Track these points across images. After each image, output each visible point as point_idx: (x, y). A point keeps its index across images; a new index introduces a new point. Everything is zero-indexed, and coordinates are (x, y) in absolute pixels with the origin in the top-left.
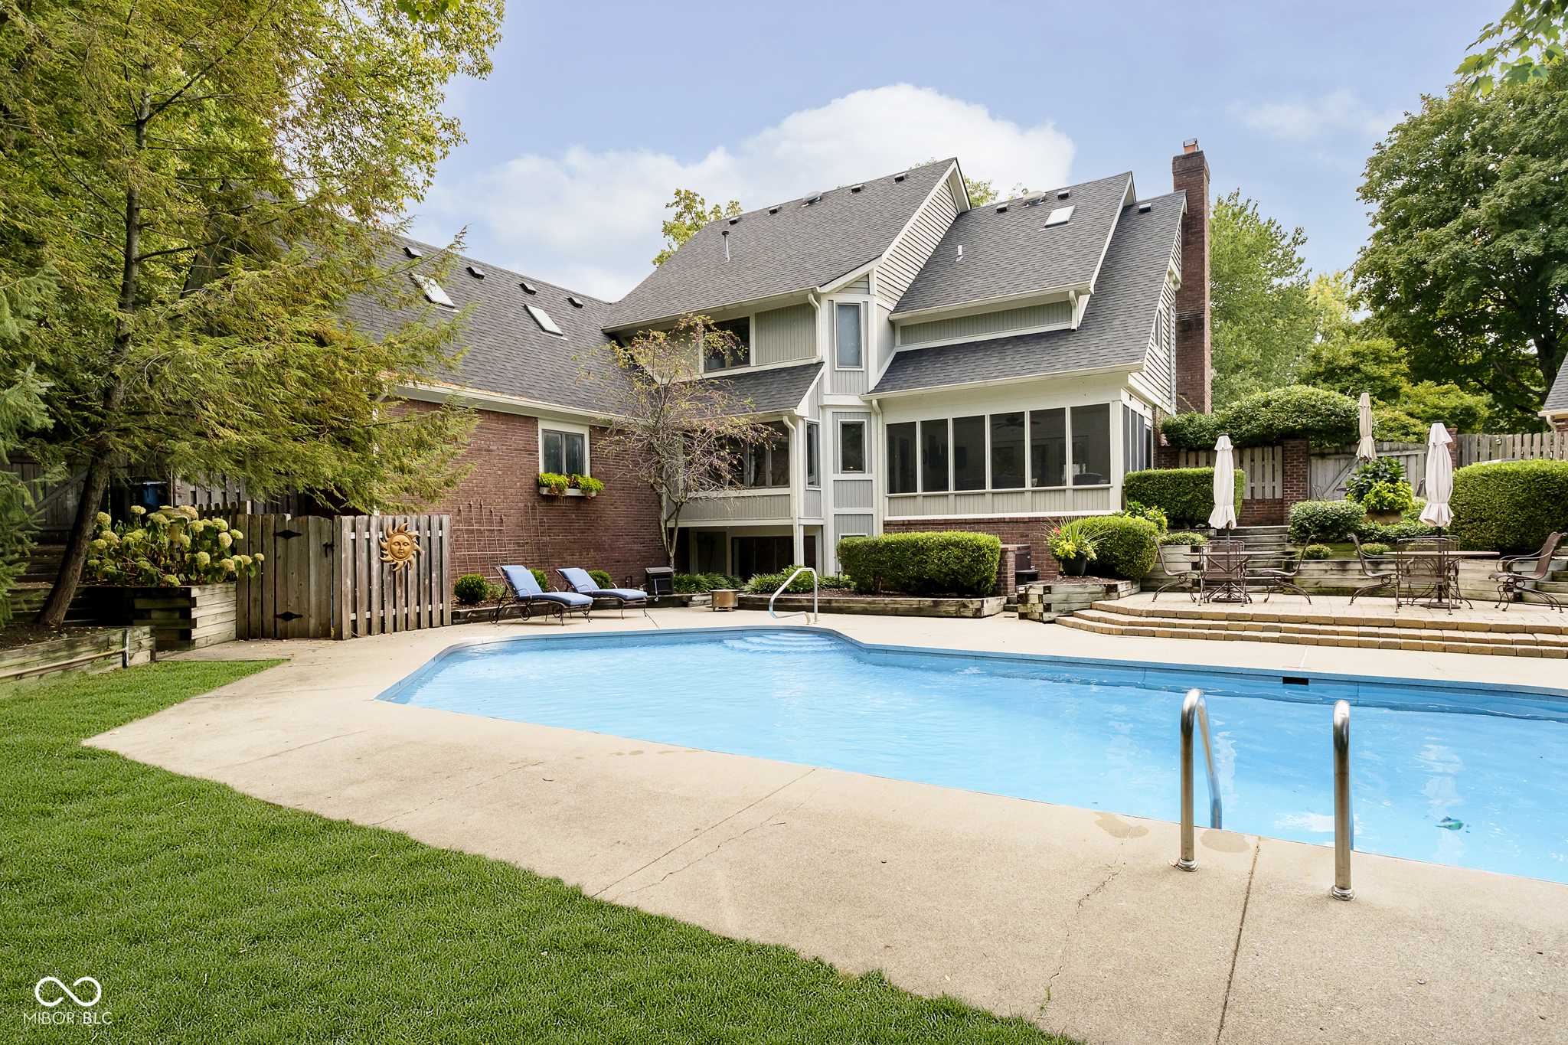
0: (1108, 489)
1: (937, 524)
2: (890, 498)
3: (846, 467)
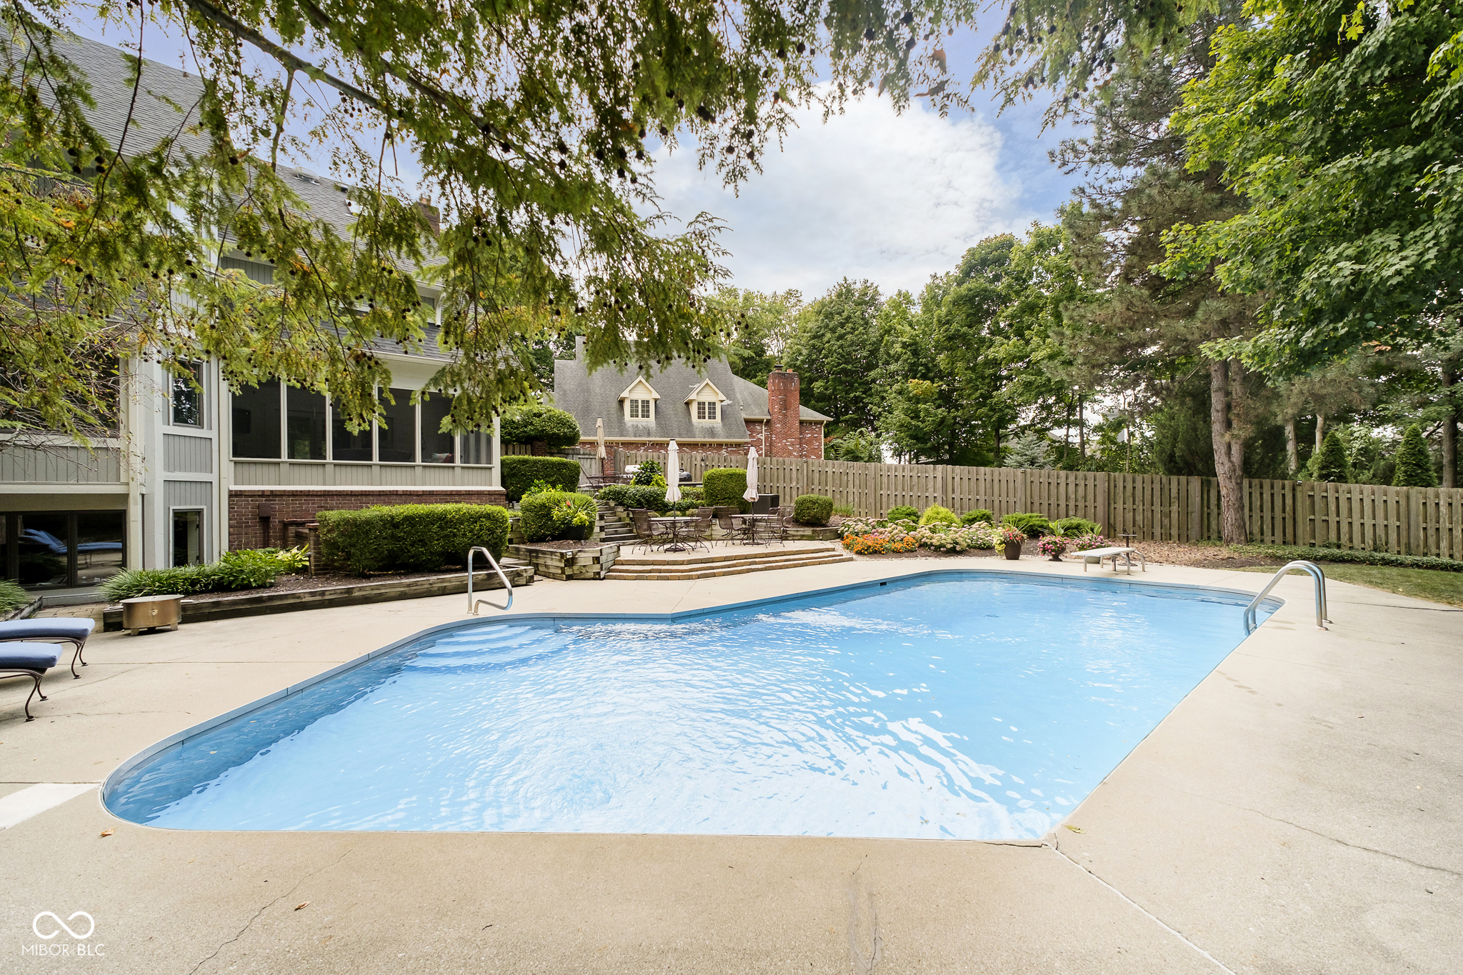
0: (490, 468)
1: (312, 495)
2: (236, 463)
3: (180, 417)
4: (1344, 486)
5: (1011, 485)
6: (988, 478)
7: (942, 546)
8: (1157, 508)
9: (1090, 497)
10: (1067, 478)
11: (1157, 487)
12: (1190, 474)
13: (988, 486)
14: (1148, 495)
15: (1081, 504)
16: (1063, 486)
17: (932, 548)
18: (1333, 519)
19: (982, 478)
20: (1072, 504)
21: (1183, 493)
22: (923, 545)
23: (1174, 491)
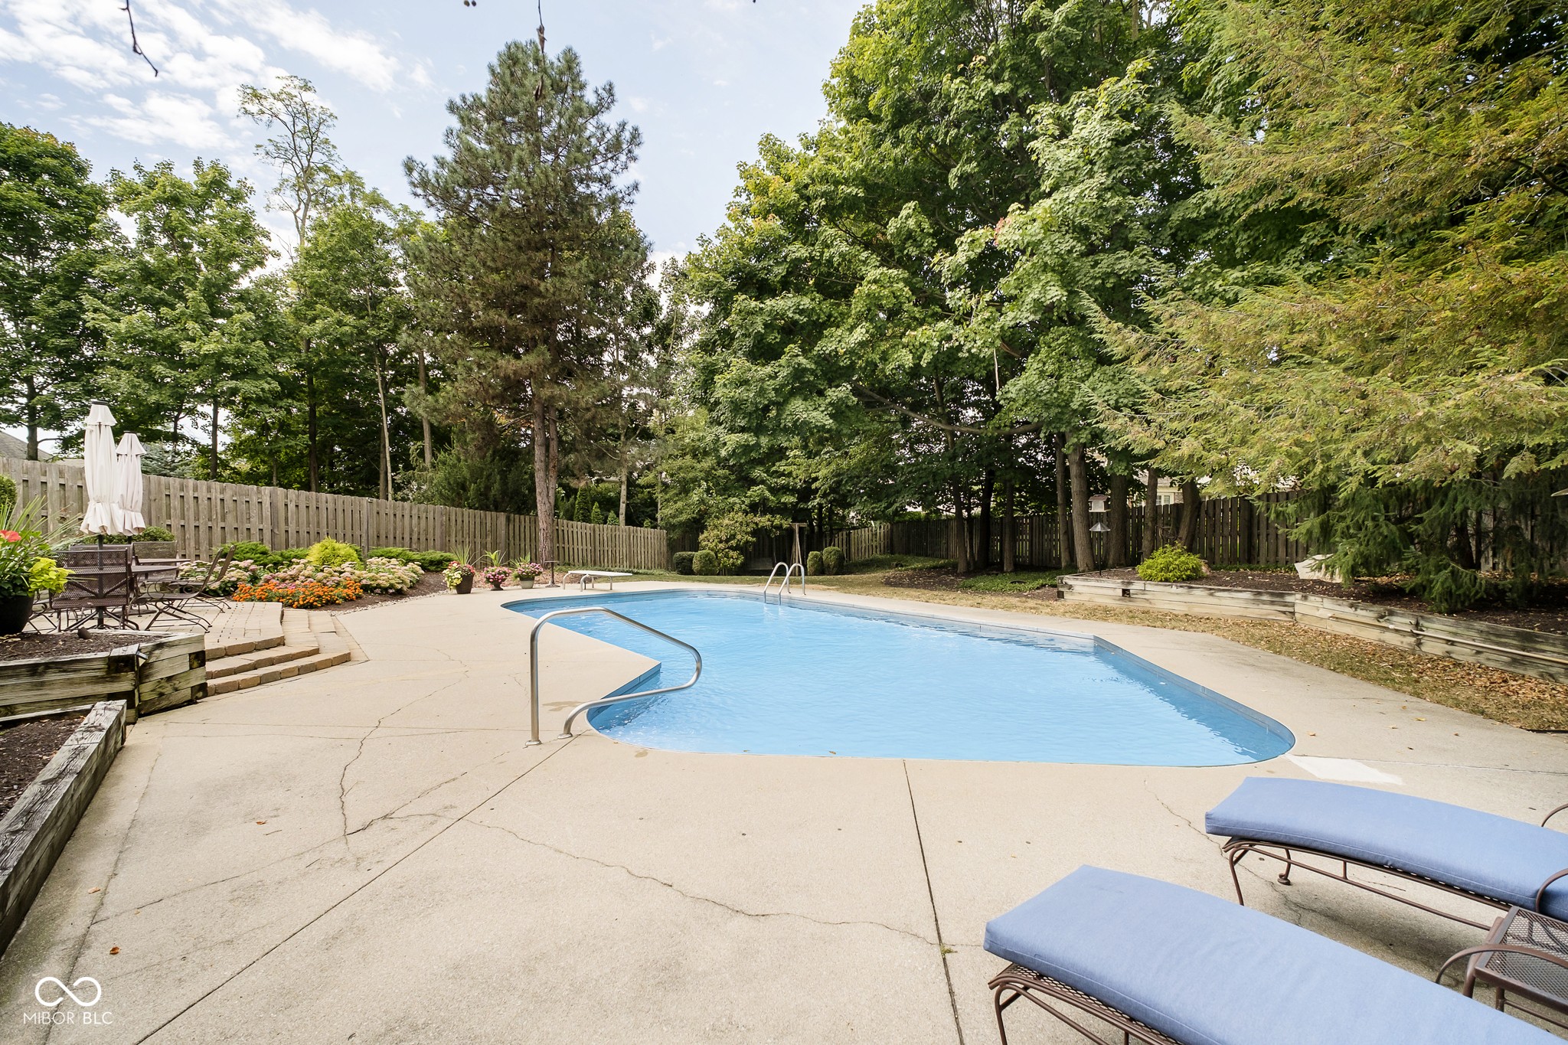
4: (571, 522)
5: (357, 516)
6: (331, 506)
7: (392, 586)
8: (478, 540)
9: (431, 530)
10: (411, 510)
11: (478, 520)
12: (497, 509)
13: (331, 517)
14: (472, 530)
15: (423, 538)
16: (407, 517)
17: (378, 591)
18: (566, 546)
19: (323, 506)
20: (415, 537)
21: (494, 528)
22: (366, 588)
23: (489, 525)
